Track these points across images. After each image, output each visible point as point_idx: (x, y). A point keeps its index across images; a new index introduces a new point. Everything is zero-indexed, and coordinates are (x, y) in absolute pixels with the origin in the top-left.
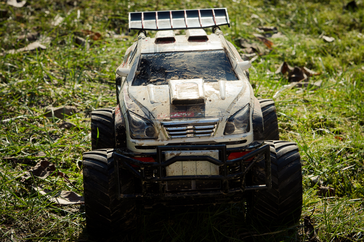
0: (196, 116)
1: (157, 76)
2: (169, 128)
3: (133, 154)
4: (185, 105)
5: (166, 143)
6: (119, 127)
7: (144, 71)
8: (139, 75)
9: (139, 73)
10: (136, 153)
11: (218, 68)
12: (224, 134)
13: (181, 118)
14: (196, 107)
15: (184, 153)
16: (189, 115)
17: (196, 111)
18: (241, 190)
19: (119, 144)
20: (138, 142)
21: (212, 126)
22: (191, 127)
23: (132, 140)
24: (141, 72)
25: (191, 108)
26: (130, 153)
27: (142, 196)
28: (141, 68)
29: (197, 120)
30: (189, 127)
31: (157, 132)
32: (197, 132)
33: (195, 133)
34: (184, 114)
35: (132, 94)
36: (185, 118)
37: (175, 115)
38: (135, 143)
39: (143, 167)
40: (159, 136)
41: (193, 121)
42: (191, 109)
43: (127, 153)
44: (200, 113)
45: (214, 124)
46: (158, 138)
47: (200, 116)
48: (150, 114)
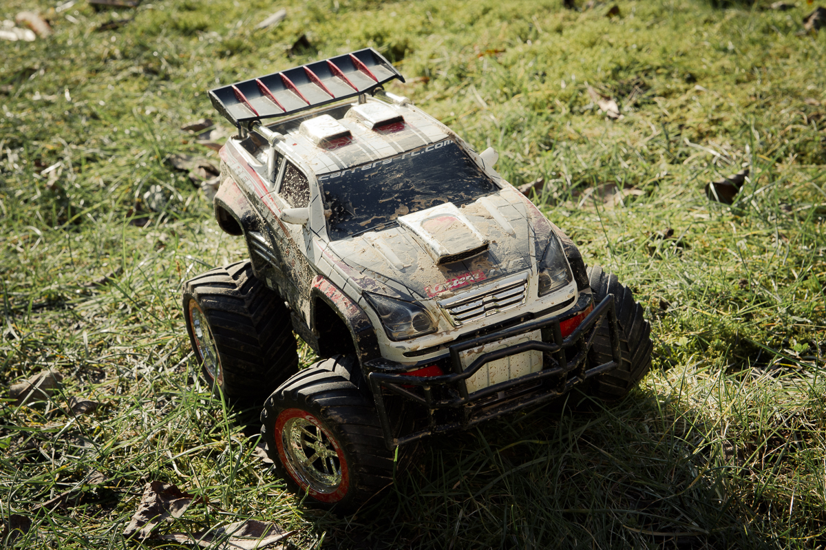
0: (489, 277)
1: (369, 214)
2: (455, 310)
3: (404, 368)
4: (459, 261)
5: (454, 335)
6: (359, 325)
7: (339, 210)
8: (332, 217)
9: (330, 214)
10: (408, 365)
11: (459, 174)
12: (539, 296)
13: (467, 286)
14: (480, 260)
15: (488, 348)
16: (477, 278)
17: (484, 268)
18: (581, 380)
19: (366, 354)
20: (409, 346)
21: (520, 289)
22: (490, 298)
23: (394, 344)
24: (333, 211)
25: (473, 263)
26: (398, 367)
27: (430, 434)
28: (330, 204)
29: (495, 283)
30: (485, 299)
31: (435, 319)
32: (500, 303)
33: (497, 307)
34: (467, 278)
35: (351, 258)
36: (473, 285)
37: (455, 284)
38: (404, 348)
39: (428, 386)
40: (439, 326)
41: (489, 287)
42: (474, 265)
43: (392, 369)
44: (493, 271)
45: (522, 284)
46: (437, 330)
47: (496, 275)
48: (412, 292)
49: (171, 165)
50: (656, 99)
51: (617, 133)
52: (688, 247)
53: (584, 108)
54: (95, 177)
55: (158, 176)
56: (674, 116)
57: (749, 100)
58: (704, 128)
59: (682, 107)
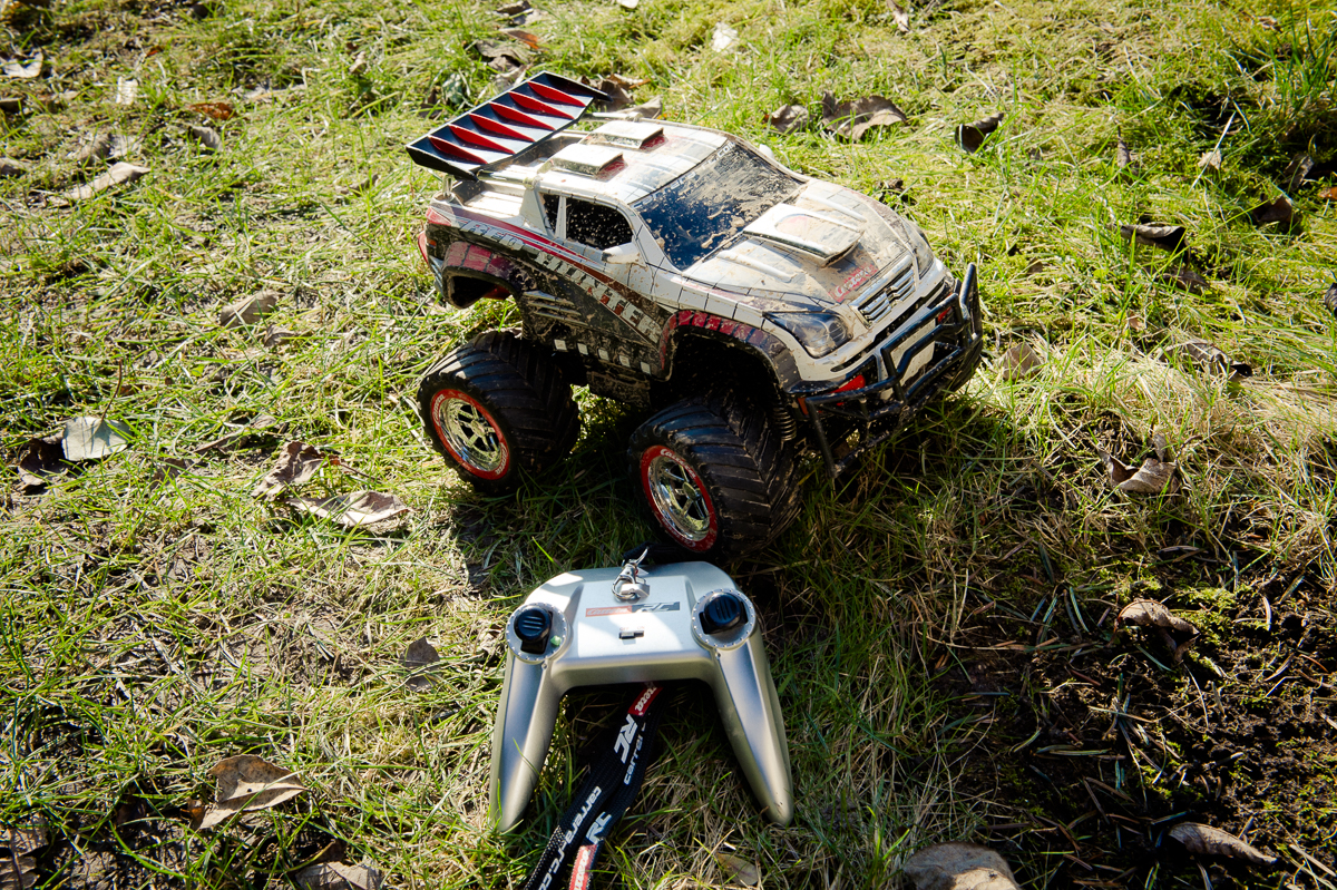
0: (880, 268)
1: (706, 234)
2: (866, 310)
3: (835, 385)
5: (871, 337)
6: (773, 349)
7: (671, 236)
9: (664, 243)
10: (838, 380)
13: (866, 282)
14: (861, 254)
16: (869, 271)
17: (869, 260)
19: (787, 380)
21: (909, 274)
23: (819, 362)
24: (665, 239)
25: (855, 257)
31: (850, 325)
33: (897, 298)
34: (861, 273)
37: (854, 283)
38: (832, 363)
39: (864, 397)
40: (854, 331)
43: (823, 389)
45: (909, 268)
46: (853, 336)
49: (476, 52)
50: (951, 13)
51: (900, 50)
52: (913, 203)
53: (880, 17)
54: (404, 59)
55: (459, 63)
56: (964, 34)
57: (1044, 21)
58: (989, 52)
59: (975, 23)
